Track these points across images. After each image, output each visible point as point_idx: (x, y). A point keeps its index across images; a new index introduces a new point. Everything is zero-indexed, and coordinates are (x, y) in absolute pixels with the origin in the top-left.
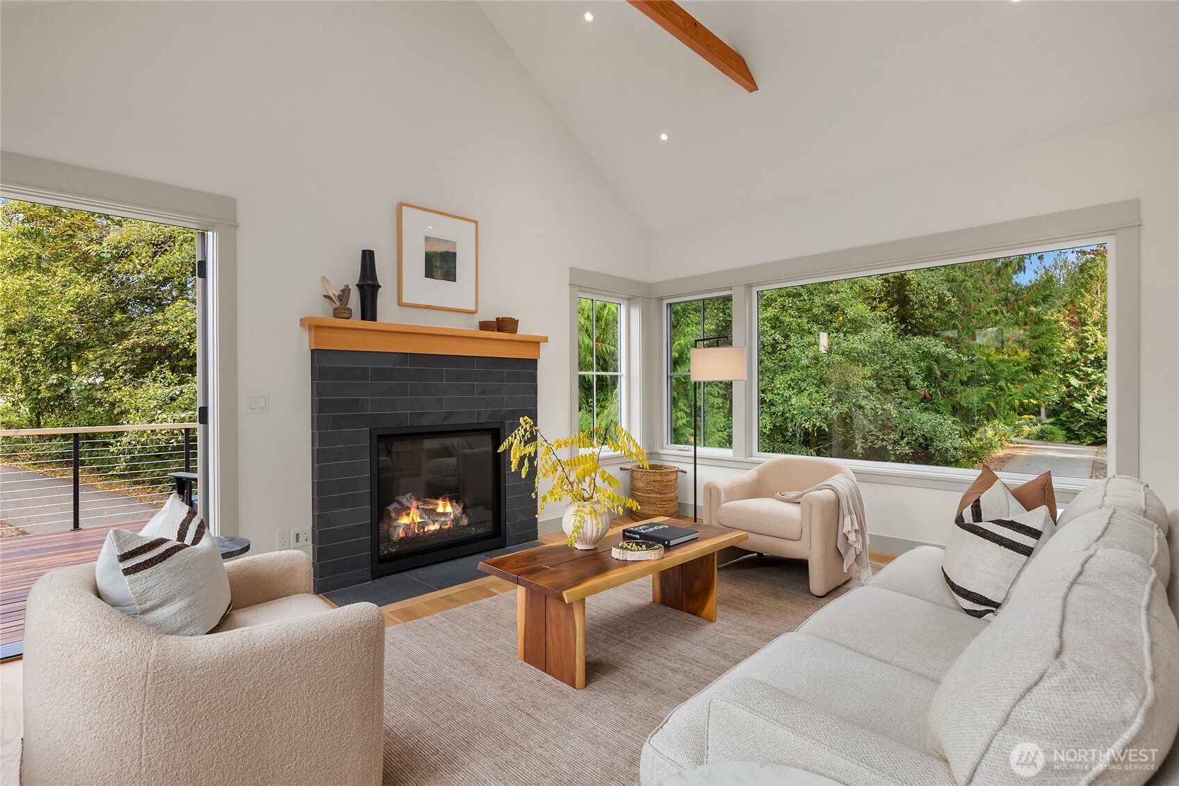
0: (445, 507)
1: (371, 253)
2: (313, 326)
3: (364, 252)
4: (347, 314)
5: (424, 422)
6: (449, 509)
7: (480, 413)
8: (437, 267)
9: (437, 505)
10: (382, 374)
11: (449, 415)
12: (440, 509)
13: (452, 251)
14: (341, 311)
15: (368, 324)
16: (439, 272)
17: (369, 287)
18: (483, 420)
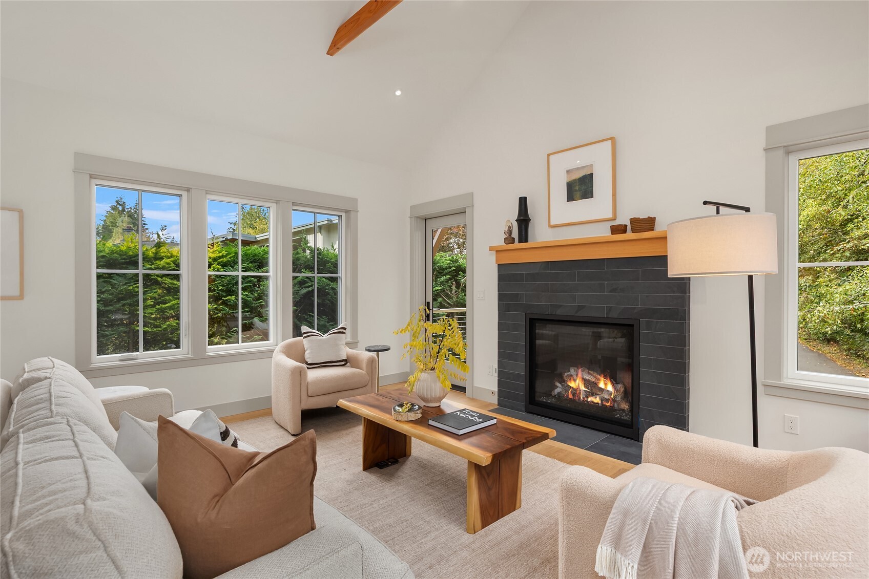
0: (606, 384)
1: (525, 198)
2: (499, 251)
3: (521, 199)
4: (513, 241)
5: (559, 312)
6: (610, 388)
7: (610, 309)
8: (576, 191)
9: (599, 380)
10: (533, 277)
11: (580, 308)
12: (602, 385)
13: (589, 173)
14: (509, 240)
15: (524, 245)
16: (578, 194)
17: (524, 220)
18: (614, 315)
